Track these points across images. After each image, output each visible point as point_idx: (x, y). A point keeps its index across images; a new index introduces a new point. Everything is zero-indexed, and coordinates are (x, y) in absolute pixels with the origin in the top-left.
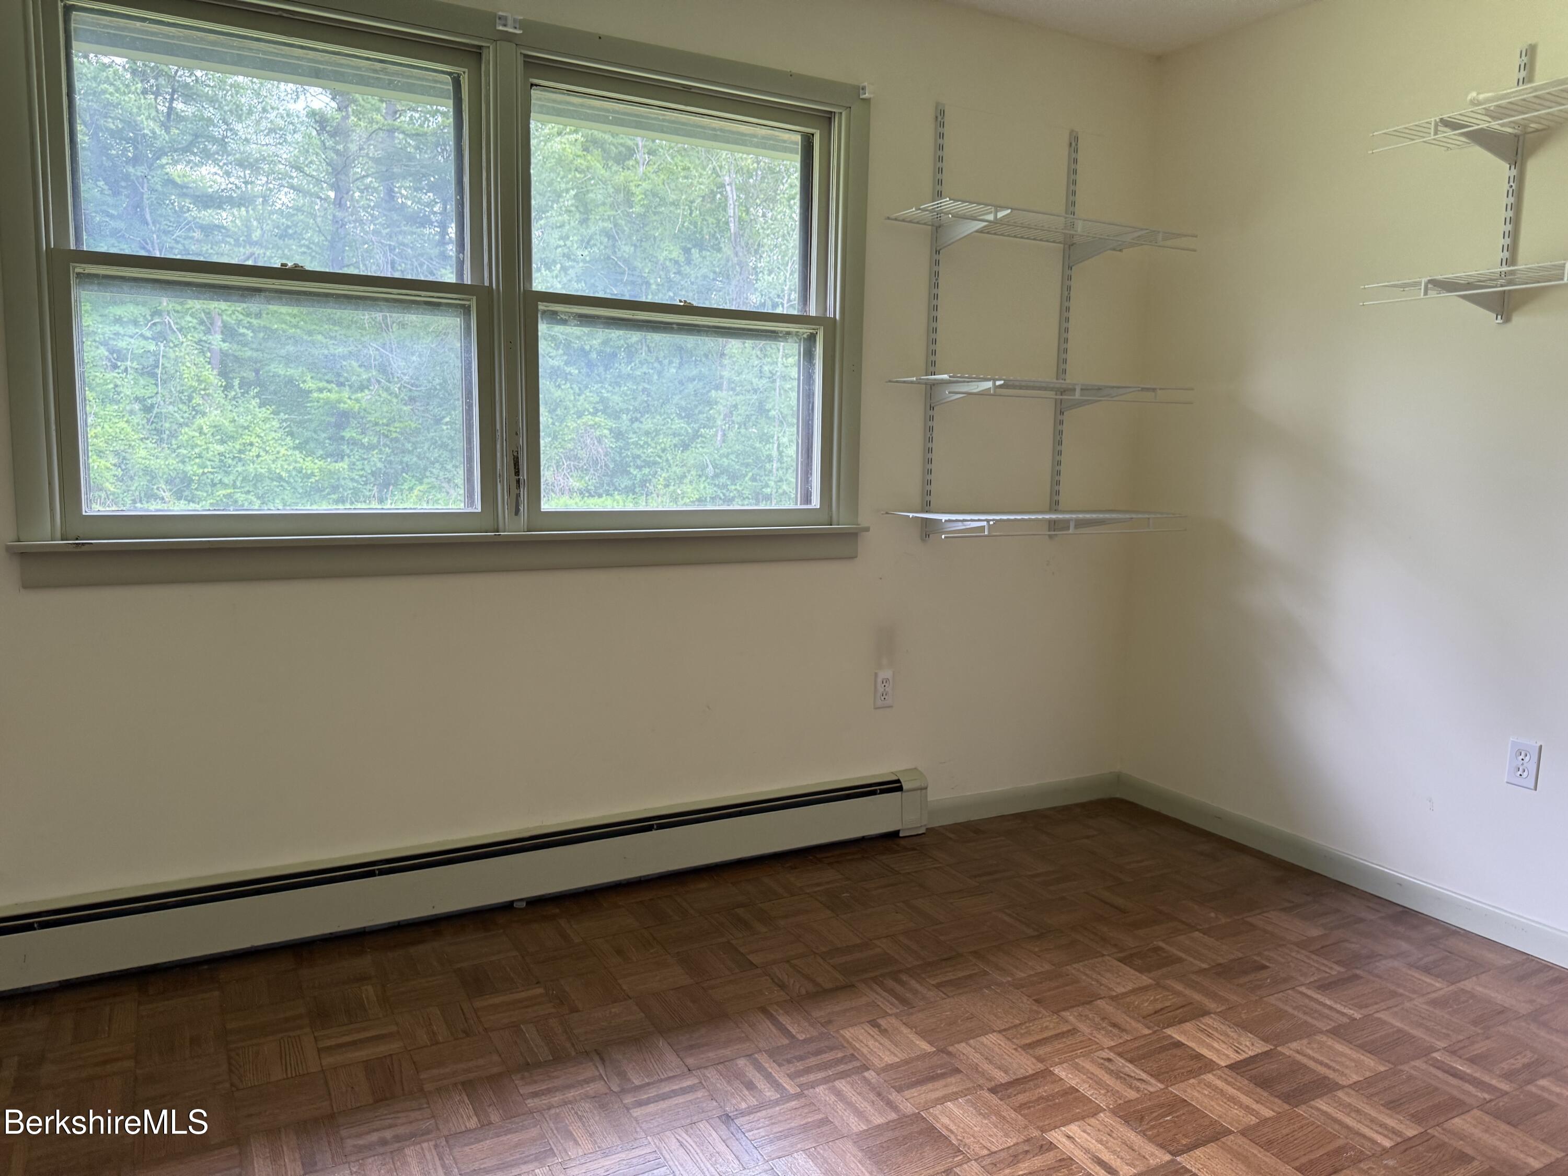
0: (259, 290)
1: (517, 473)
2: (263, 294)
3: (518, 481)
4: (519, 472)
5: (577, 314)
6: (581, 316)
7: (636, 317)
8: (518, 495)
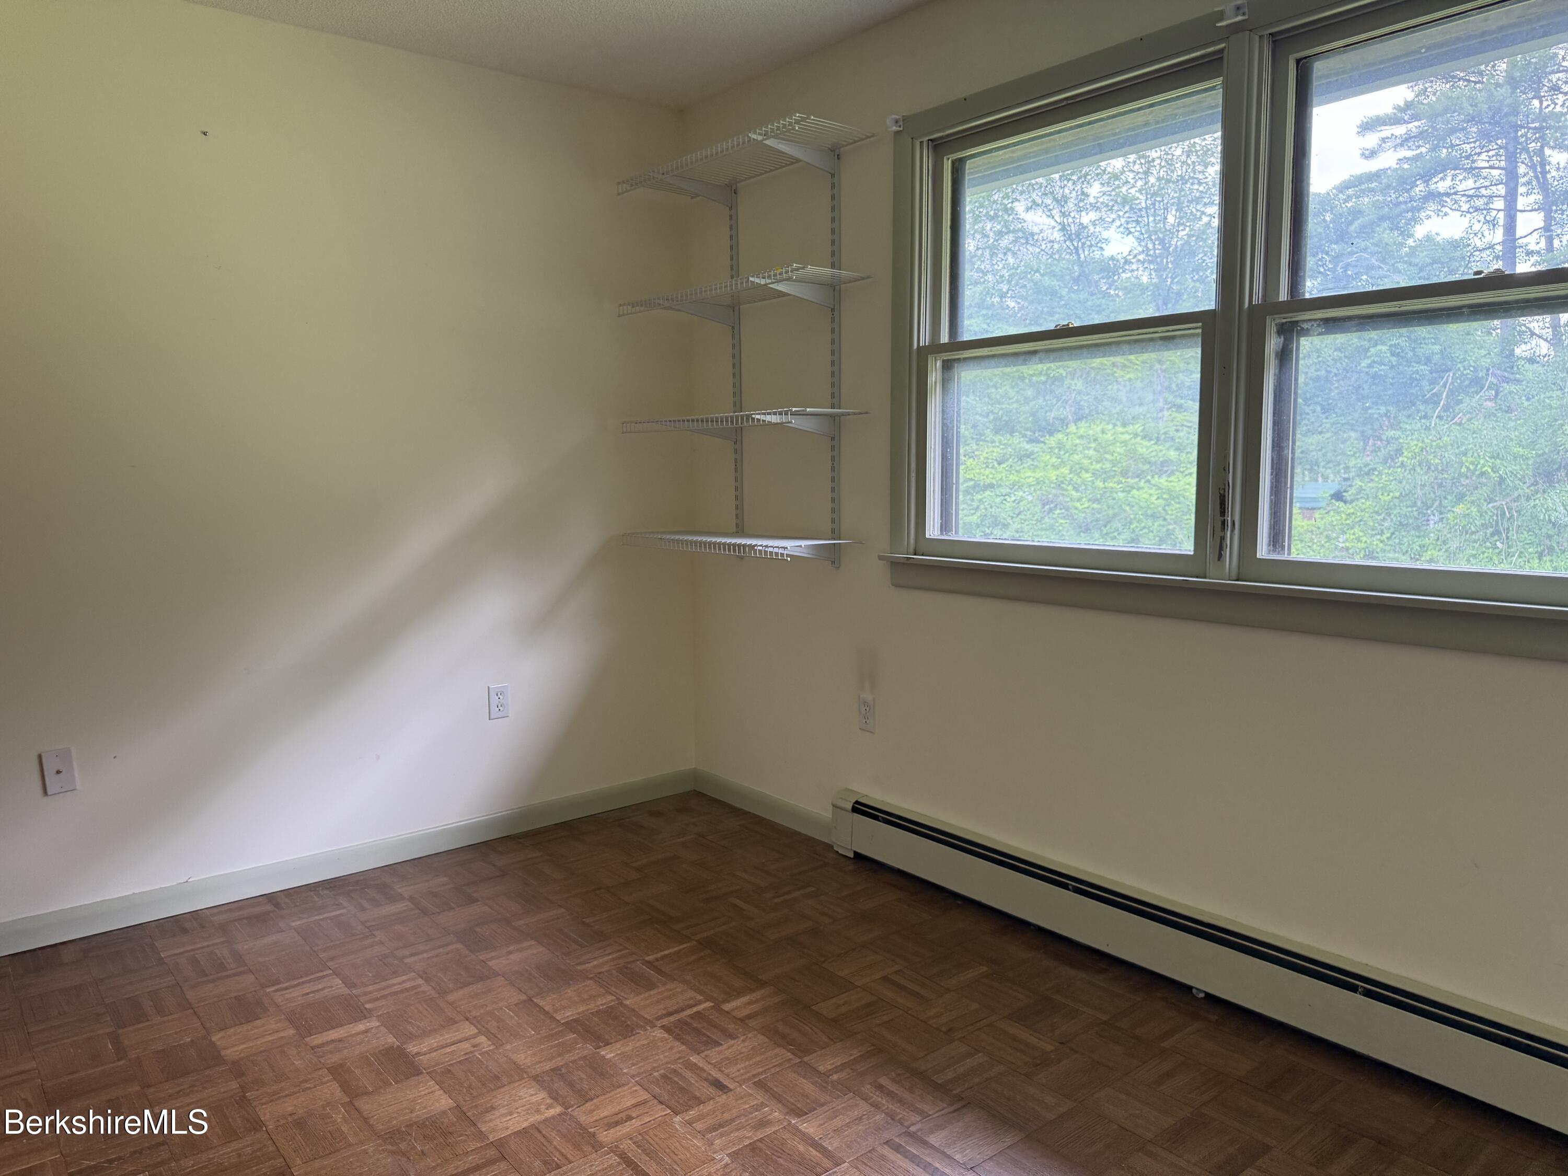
0: (1035, 352)
1: (1223, 512)
2: (1038, 356)
3: (1224, 523)
4: (1225, 512)
5: (1322, 320)
6: (1327, 321)
7: (1403, 309)
8: (1223, 539)
